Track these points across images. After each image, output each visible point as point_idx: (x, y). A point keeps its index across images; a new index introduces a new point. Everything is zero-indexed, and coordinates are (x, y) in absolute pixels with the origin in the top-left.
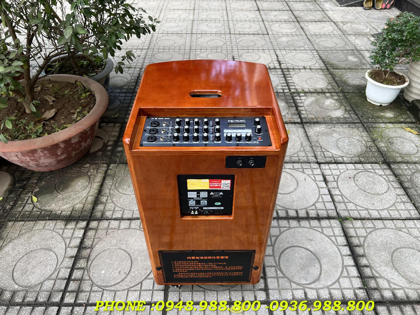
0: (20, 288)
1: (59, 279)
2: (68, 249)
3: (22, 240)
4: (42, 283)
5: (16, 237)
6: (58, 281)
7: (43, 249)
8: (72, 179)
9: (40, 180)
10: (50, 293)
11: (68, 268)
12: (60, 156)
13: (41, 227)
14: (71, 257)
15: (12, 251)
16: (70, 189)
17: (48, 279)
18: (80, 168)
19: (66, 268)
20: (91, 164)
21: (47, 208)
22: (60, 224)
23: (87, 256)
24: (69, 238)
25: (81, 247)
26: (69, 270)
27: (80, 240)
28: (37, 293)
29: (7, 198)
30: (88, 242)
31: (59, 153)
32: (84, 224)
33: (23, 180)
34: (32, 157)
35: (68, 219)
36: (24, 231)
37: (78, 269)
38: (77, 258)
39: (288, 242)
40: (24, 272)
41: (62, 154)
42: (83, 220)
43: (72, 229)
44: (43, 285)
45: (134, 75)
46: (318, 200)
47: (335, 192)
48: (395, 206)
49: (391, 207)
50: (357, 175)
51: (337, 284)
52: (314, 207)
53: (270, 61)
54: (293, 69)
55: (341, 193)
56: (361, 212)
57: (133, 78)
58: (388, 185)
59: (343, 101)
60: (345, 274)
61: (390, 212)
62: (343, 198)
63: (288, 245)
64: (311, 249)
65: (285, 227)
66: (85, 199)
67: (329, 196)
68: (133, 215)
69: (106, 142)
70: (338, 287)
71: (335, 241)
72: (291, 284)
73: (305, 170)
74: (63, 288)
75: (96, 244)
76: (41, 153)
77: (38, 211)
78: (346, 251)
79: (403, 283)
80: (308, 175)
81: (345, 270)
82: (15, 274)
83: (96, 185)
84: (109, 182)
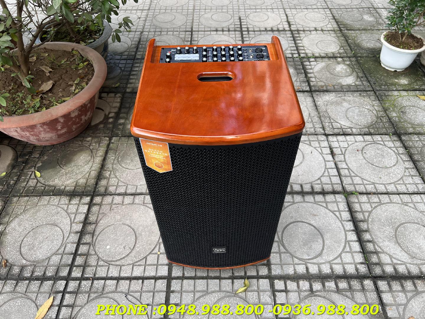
0: (28, 263)
1: (66, 254)
2: (73, 224)
3: (28, 215)
4: (49, 258)
5: (22, 213)
6: (64, 256)
7: (49, 224)
8: (74, 153)
9: (42, 154)
10: (57, 267)
11: (75, 243)
12: (60, 130)
13: (46, 203)
14: (77, 232)
15: (18, 227)
16: (73, 164)
17: (55, 254)
18: (82, 141)
19: (72, 243)
20: (93, 137)
21: (51, 183)
22: (65, 200)
23: (92, 232)
24: (73, 213)
25: (86, 222)
26: (75, 245)
27: (84, 216)
28: (45, 267)
29: (10, 173)
30: (92, 218)
31: (59, 128)
32: (87, 199)
33: (25, 155)
34: (31, 132)
35: (72, 194)
36: (29, 207)
37: (83, 244)
38: (82, 233)
39: (292, 217)
40: (32, 247)
41: (62, 128)
42: (87, 196)
43: (76, 204)
44: (50, 260)
45: (135, 40)
46: (324, 174)
47: (342, 165)
48: (403, 180)
49: (398, 181)
50: (365, 147)
51: (339, 259)
52: (319, 182)
53: (279, 22)
54: (304, 31)
55: (348, 166)
56: (367, 186)
57: (133, 43)
58: (397, 158)
59: (355, 67)
60: (348, 249)
61: (398, 186)
62: (349, 172)
63: (292, 220)
64: (314, 224)
65: (289, 202)
66: (88, 174)
67: (335, 170)
68: (136, 190)
69: (107, 114)
70: (340, 261)
71: (339, 216)
72: (293, 259)
73: (312, 143)
74: (70, 262)
75: (101, 220)
76: (40, 128)
77: (42, 187)
78: (350, 226)
79: (404, 257)
80: (315, 148)
81: (347, 245)
82: (22, 250)
83: (98, 160)
84: (111, 157)
